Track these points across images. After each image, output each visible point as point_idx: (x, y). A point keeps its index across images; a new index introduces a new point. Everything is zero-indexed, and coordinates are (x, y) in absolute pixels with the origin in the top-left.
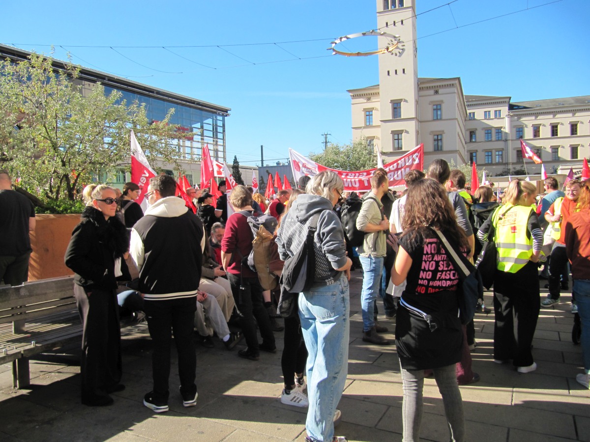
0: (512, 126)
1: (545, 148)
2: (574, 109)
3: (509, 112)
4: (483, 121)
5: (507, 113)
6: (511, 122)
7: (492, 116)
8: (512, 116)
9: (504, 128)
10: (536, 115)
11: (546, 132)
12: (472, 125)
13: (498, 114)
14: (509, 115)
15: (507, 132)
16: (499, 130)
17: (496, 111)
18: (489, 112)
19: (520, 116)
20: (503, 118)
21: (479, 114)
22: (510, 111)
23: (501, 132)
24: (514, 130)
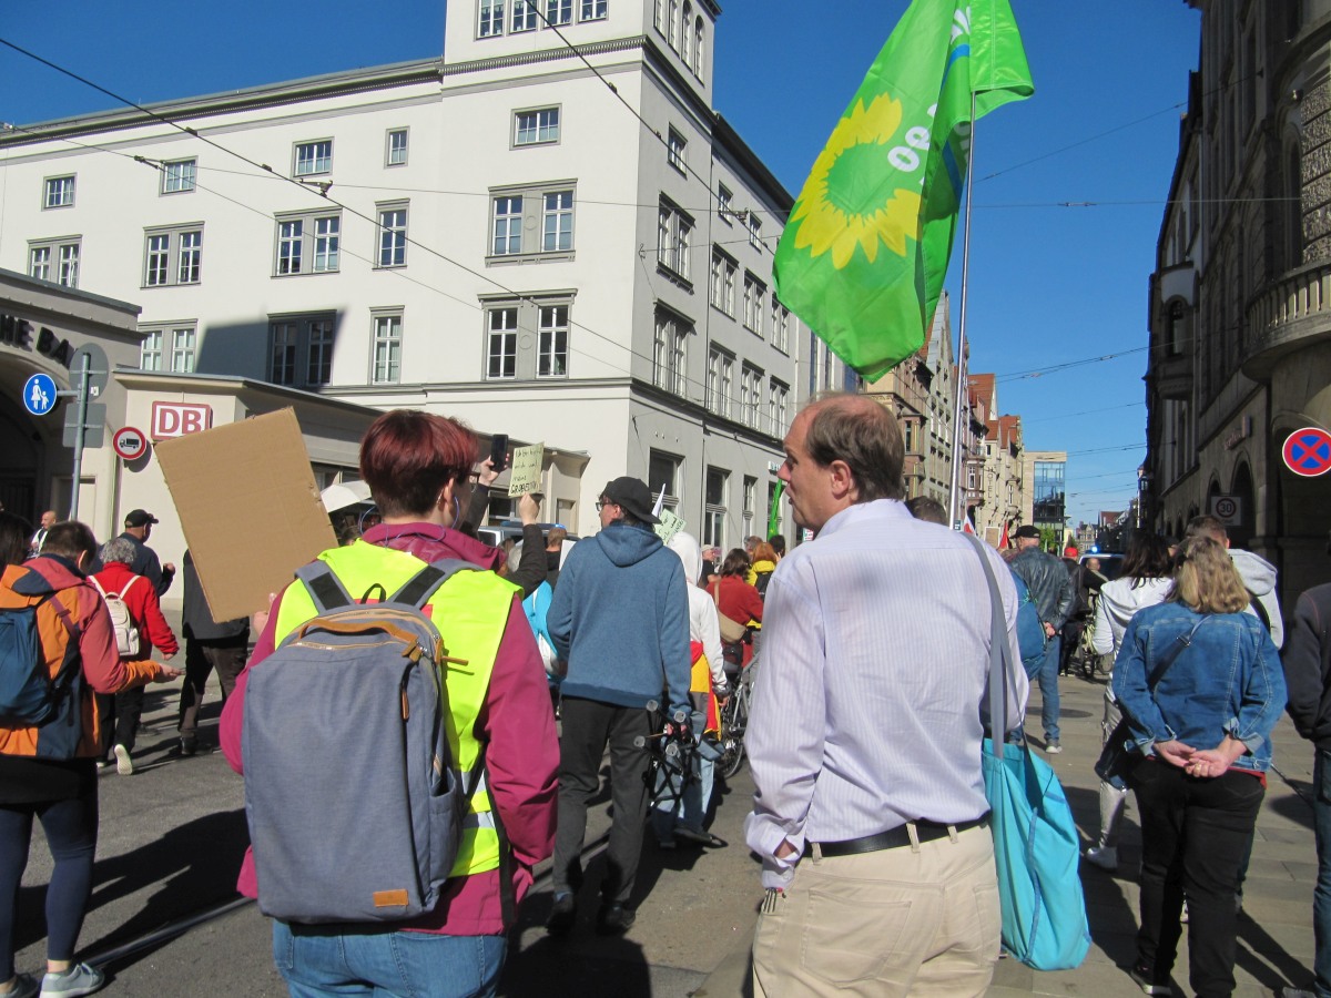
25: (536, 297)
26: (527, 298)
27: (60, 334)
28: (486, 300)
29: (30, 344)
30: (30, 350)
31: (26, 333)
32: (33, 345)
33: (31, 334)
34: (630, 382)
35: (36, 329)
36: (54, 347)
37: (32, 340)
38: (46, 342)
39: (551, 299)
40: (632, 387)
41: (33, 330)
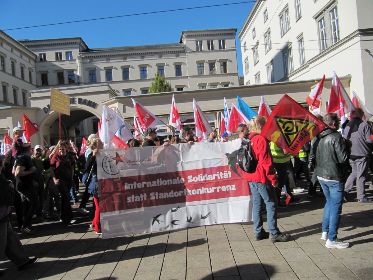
0: (84, 69)
1: (119, 92)
2: (142, 52)
3: (80, 54)
4: (54, 63)
5: (78, 55)
6: (83, 64)
7: (64, 58)
8: (83, 58)
9: (76, 71)
10: (108, 58)
11: (117, 75)
12: (43, 67)
13: (69, 57)
14: (80, 57)
15: (79, 75)
16: (71, 72)
17: (67, 53)
18: (61, 54)
19: (91, 58)
20: (75, 60)
21: (50, 56)
22: (81, 52)
23: (74, 75)
24: (87, 73)
25: (327, 8)
26: (325, 10)
27: (83, 98)
28: (316, 18)
29: (76, 102)
30: (76, 104)
31: (75, 100)
32: (77, 103)
33: (76, 100)
34: (358, 32)
35: (77, 98)
36: (82, 101)
37: (76, 101)
38: (80, 101)
39: (332, 6)
40: (361, 34)
41: (76, 99)
